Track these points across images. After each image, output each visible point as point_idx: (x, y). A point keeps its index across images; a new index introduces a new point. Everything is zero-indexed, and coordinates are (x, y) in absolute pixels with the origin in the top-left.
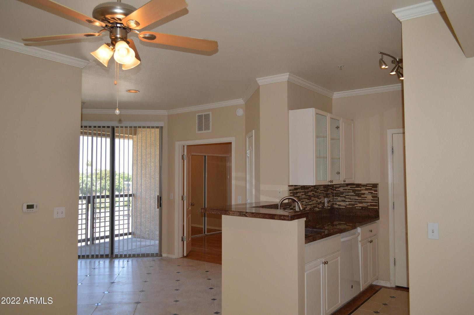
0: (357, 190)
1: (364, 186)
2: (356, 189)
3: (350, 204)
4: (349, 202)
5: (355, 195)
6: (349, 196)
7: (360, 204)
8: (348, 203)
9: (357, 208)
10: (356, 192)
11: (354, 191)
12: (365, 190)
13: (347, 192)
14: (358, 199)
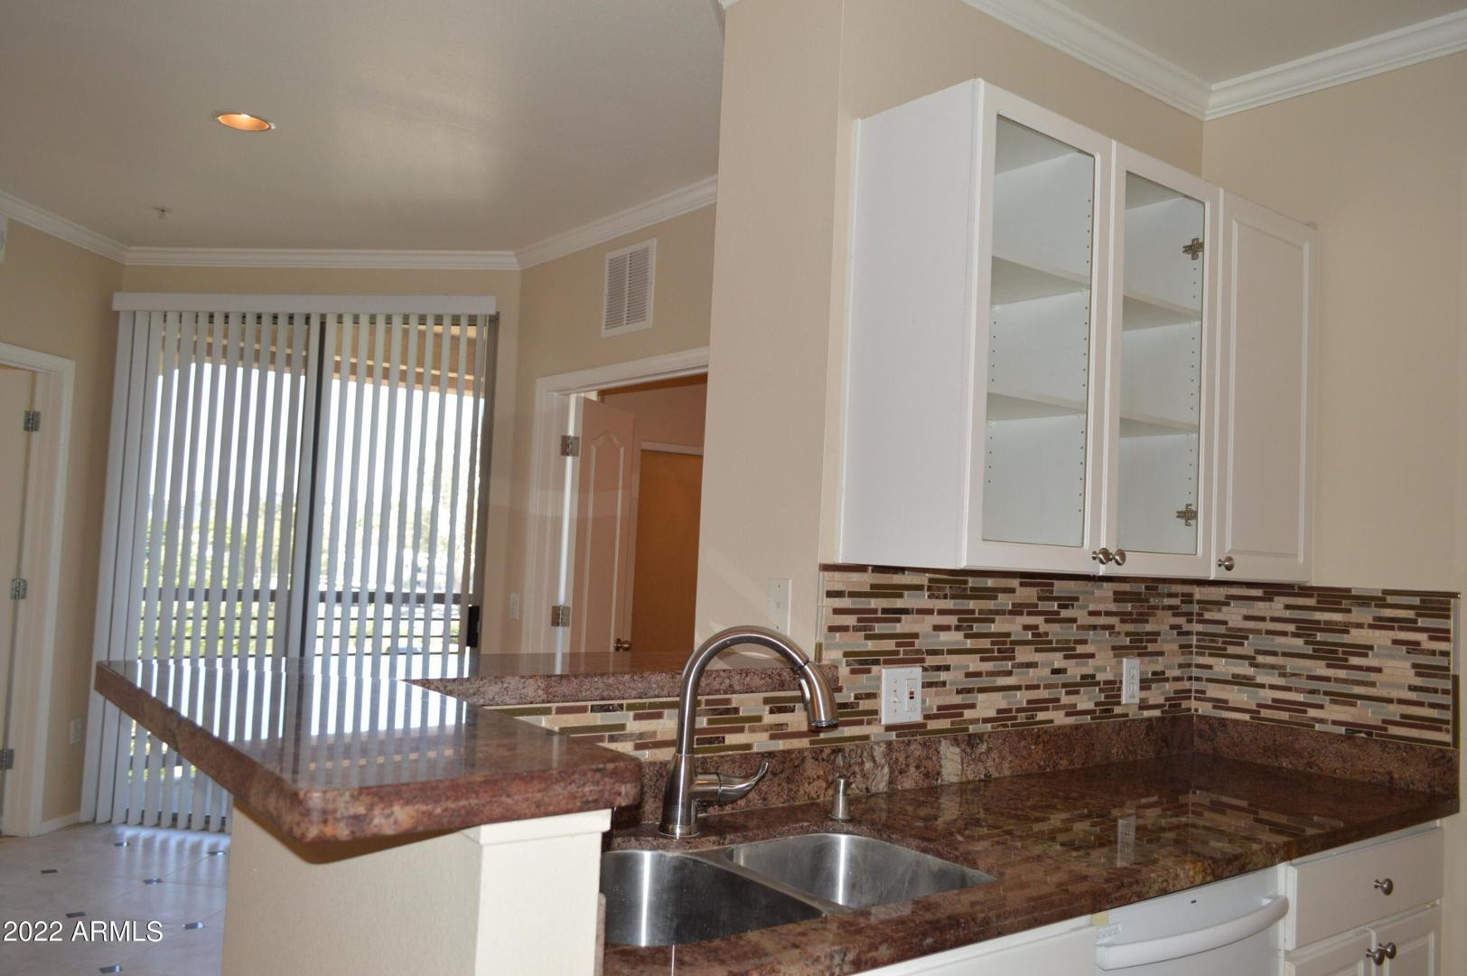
0: (1326, 622)
1: (1364, 601)
2: (1319, 616)
3: (1278, 704)
4: (1272, 687)
5: (1309, 650)
6: (1274, 654)
7: (1337, 707)
8: (1269, 696)
9: (1318, 727)
10: (1319, 637)
11: (1306, 629)
12: (1371, 626)
13: (1269, 632)
14: (1327, 679)
